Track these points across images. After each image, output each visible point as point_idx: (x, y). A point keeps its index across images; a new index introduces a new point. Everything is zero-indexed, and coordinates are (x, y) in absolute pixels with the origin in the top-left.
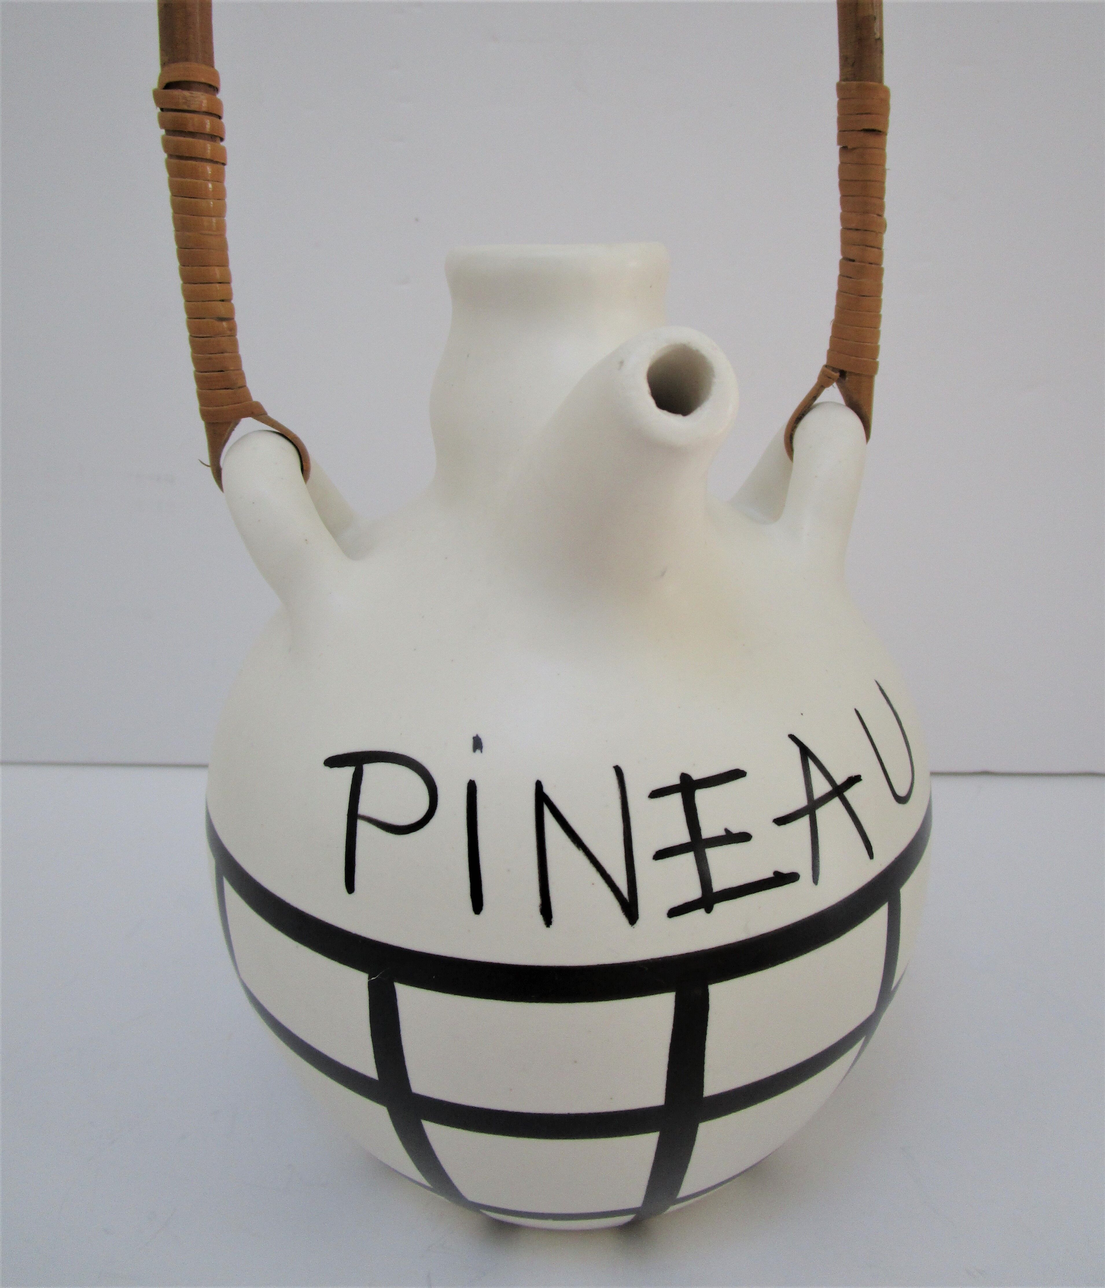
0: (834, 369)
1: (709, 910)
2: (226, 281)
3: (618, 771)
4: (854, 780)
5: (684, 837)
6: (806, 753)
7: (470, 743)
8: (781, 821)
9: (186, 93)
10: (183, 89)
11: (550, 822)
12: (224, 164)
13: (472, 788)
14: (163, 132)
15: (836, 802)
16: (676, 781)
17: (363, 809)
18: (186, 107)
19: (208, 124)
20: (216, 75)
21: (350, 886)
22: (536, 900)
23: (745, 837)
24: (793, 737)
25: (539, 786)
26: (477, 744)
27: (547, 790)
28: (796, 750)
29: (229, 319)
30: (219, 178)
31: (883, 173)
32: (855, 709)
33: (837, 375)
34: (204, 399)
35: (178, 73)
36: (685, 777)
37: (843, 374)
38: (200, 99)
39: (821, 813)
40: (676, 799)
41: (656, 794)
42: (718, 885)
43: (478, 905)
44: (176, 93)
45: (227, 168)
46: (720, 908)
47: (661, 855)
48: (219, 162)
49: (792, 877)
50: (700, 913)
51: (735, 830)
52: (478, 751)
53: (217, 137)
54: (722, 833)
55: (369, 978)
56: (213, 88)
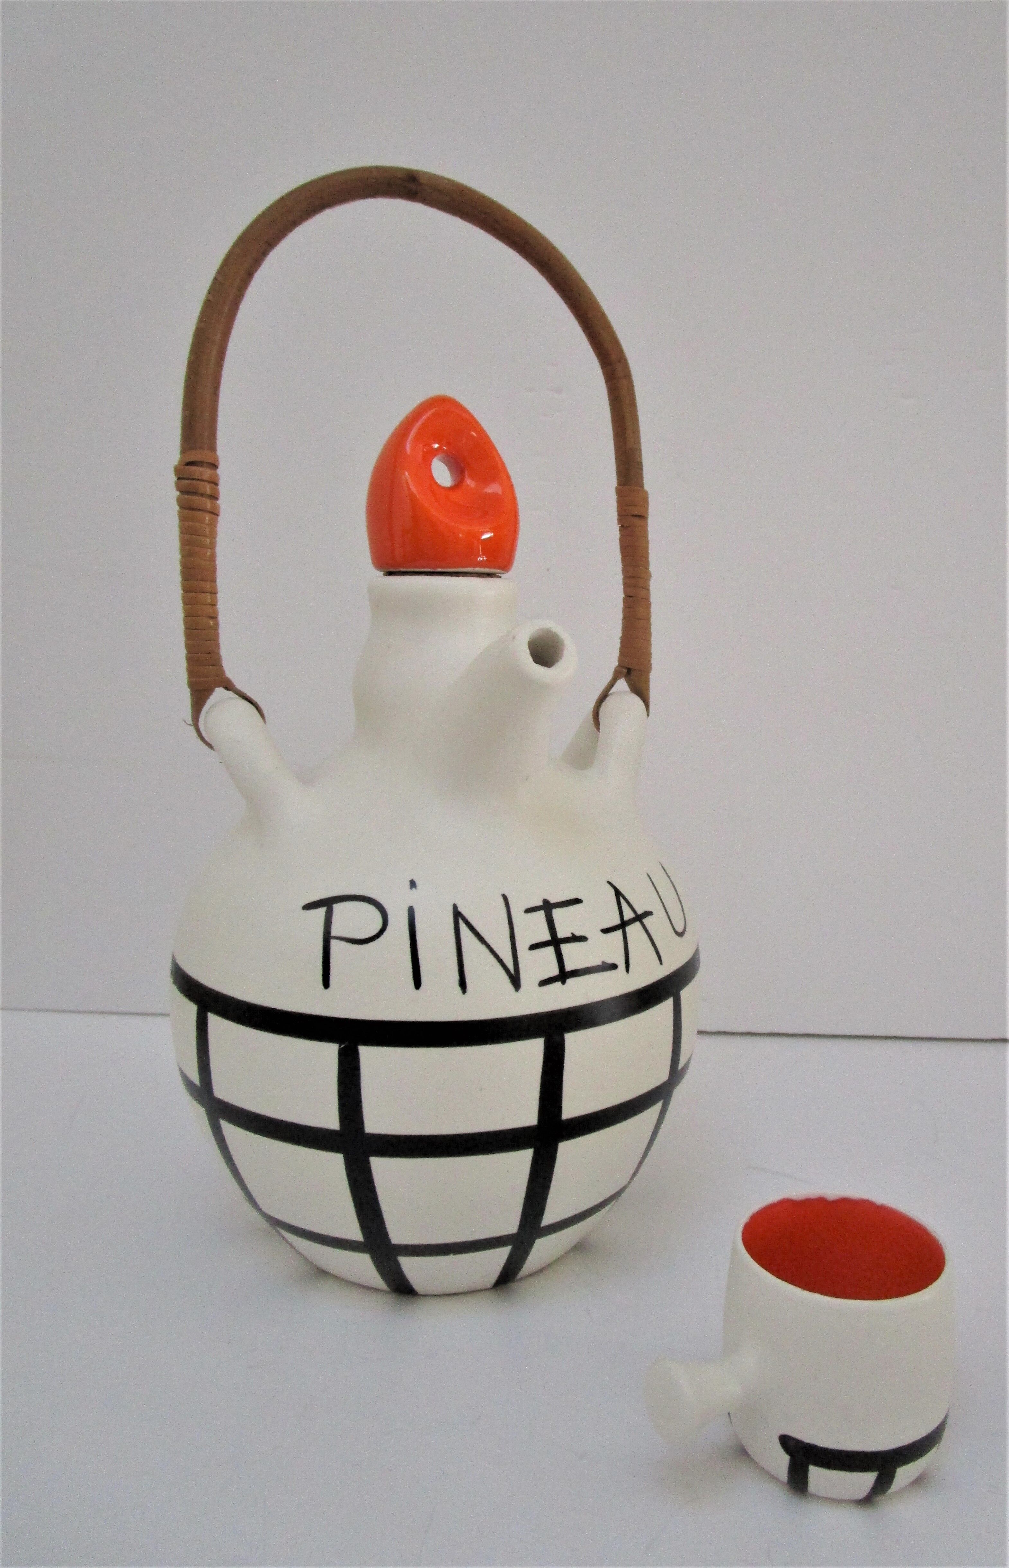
0: (623, 667)
1: (564, 983)
2: (214, 593)
3: (505, 897)
4: (648, 914)
5: (547, 937)
6: (618, 893)
7: (408, 884)
8: (606, 931)
9: (201, 469)
10: (198, 466)
11: (464, 929)
12: (218, 515)
13: (411, 912)
14: (178, 493)
15: (637, 924)
16: (541, 903)
17: (334, 932)
18: (199, 478)
19: (208, 489)
20: (217, 459)
21: (326, 984)
22: (456, 977)
23: (583, 939)
24: (609, 883)
25: (455, 907)
26: (413, 884)
27: (460, 909)
28: (612, 891)
29: (214, 617)
30: (213, 524)
31: (647, 542)
32: (647, 874)
33: (625, 671)
34: (191, 673)
35: (194, 456)
36: (546, 902)
37: (629, 671)
38: (207, 473)
39: (629, 929)
40: (541, 914)
41: (529, 911)
42: (569, 967)
43: (418, 983)
44: (193, 468)
45: (220, 518)
46: (570, 981)
47: (534, 947)
48: (215, 513)
49: (614, 967)
50: (558, 984)
51: (578, 934)
52: (414, 889)
53: (214, 497)
54: (570, 935)
55: (340, 1046)
56: (214, 466)
